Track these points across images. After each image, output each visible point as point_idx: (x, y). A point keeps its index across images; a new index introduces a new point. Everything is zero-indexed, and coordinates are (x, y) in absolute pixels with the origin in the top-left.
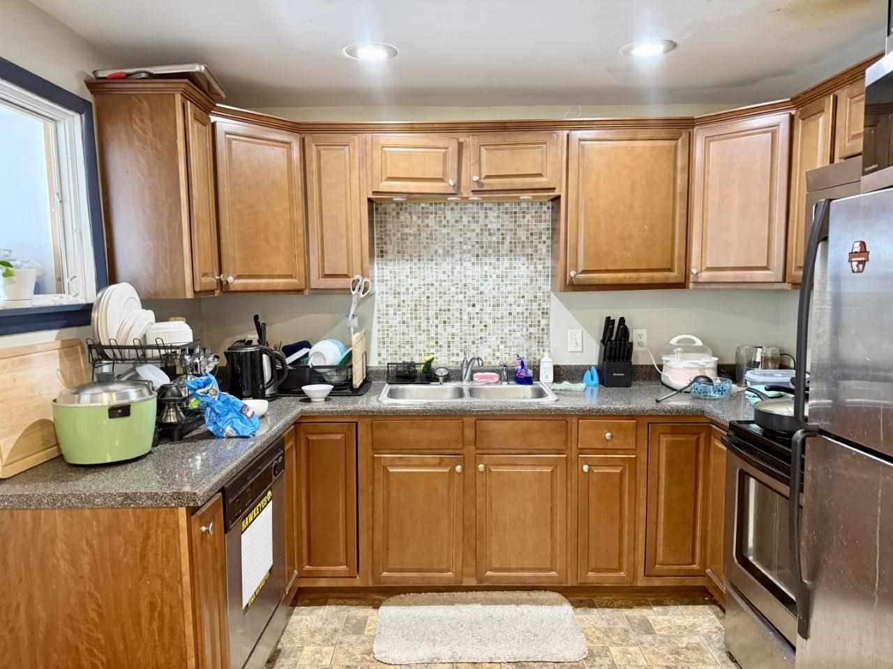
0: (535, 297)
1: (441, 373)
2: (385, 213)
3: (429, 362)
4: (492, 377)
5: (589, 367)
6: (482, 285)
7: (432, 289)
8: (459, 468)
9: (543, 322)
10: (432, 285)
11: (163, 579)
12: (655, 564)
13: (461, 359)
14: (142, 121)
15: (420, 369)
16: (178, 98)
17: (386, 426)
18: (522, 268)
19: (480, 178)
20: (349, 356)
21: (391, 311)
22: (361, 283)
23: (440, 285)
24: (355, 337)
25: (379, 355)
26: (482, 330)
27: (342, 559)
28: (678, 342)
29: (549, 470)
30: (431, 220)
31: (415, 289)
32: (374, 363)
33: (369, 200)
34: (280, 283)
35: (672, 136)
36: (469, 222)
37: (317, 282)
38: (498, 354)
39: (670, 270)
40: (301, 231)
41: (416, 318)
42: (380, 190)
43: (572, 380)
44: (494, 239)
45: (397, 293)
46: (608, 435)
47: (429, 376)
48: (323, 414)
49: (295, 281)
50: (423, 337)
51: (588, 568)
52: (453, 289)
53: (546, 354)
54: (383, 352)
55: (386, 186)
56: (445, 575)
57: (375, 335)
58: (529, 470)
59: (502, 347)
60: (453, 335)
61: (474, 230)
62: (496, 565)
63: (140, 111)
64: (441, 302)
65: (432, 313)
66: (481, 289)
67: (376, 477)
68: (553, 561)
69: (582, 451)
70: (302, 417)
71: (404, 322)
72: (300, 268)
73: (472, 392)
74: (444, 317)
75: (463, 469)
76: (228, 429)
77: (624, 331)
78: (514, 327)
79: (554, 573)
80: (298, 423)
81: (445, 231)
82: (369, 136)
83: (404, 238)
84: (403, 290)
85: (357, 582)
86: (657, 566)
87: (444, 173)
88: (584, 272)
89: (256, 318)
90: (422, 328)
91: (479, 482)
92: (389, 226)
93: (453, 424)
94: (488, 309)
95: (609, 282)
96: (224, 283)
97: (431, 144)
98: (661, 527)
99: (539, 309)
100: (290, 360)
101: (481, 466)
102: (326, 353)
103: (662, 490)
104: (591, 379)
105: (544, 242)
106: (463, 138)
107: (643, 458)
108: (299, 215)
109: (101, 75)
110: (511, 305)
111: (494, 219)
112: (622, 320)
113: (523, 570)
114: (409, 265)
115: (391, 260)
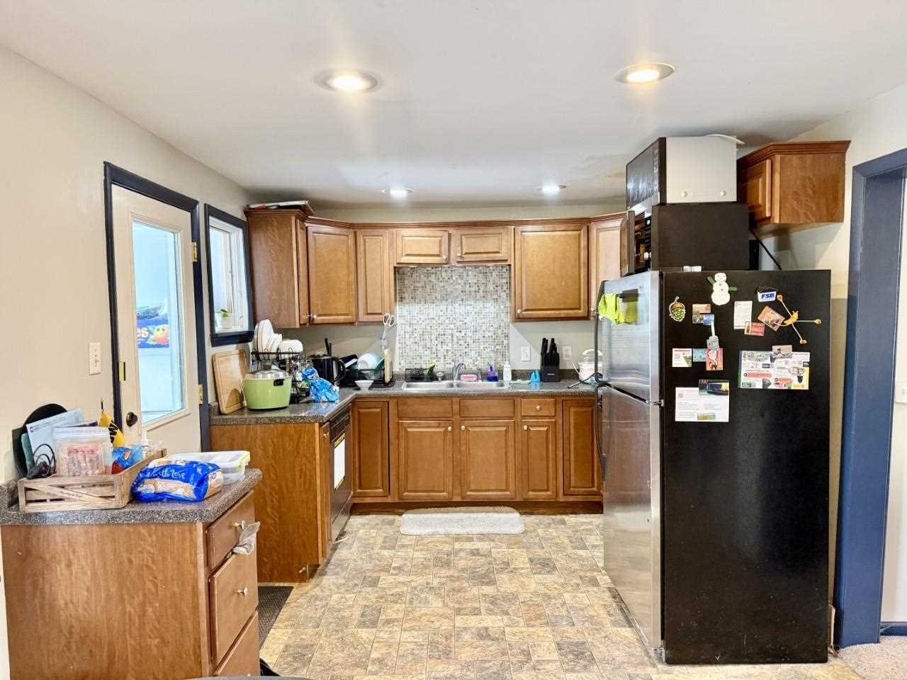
0: (500, 326)
1: (440, 375)
2: (404, 274)
3: (432, 368)
4: (472, 377)
5: (534, 371)
6: (466, 318)
7: (434, 321)
8: (450, 428)
9: (505, 342)
10: (434, 318)
11: (306, 457)
12: (570, 487)
13: (452, 366)
14: (273, 231)
15: (426, 372)
16: (293, 218)
17: (406, 403)
18: (491, 308)
19: (462, 254)
20: (383, 363)
21: (407, 336)
22: (390, 318)
23: (439, 319)
24: (386, 352)
25: (400, 364)
26: (466, 348)
27: (380, 484)
28: (588, 353)
29: (504, 429)
30: (433, 278)
31: (423, 321)
32: (397, 369)
33: (395, 268)
34: (341, 319)
35: (577, 228)
36: (456, 279)
37: (363, 317)
38: (476, 363)
39: (579, 309)
40: (353, 287)
41: (423, 340)
42: (402, 262)
43: (524, 379)
44: (473, 289)
45: (411, 324)
46: (538, 407)
47: (432, 377)
48: (369, 397)
49: (350, 317)
50: (428, 352)
51: (529, 488)
52: (447, 321)
53: (507, 362)
54: (403, 362)
55: (405, 260)
56: (442, 494)
57: (397, 352)
58: (492, 429)
59: (479, 358)
60: (447, 350)
61: (459, 284)
62: (473, 487)
63: (272, 225)
64: (439, 330)
65: (433, 337)
66: (465, 321)
67: (401, 434)
68: (507, 485)
69: (524, 417)
70: (357, 398)
71: (416, 343)
72: (353, 310)
73: (458, 386)
74: (441, 339)
75: (452, 429)
76: (324, 398)
77: (554, 346)
78: (487, 345)
79: (508, 493)
80: (353, 401)
81: (441, 284)
82: (395, 230)
83: (415, 290)
84: (415, 322)
85: (389, 500)
86: (572, 489)
87: (440, 252)
88: (526, 310)
89: (326, 340)
90: (428, 346)
91: (463, 437)
92: (406, 282)
93: (447, 402)
94: (470, 334)
95: (541, 316)
96: (311, 319)
97: (432, 234)
98: (572, 463)
99: (502, 334)
100: (347, 365)
101: (463, 427)
102: (367, 361)
103: (572, 441)
104: (535, 379)
105: (505, 291)
106: (451, 231)
107: (560, 422)
108: (352, 277)
109: (252, 206)
110: (484, 331)
111: (472, 276)
112: (553, 340)
113: (489, 490)
114: (419, 306)
115: (407, 303)
